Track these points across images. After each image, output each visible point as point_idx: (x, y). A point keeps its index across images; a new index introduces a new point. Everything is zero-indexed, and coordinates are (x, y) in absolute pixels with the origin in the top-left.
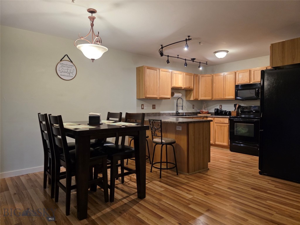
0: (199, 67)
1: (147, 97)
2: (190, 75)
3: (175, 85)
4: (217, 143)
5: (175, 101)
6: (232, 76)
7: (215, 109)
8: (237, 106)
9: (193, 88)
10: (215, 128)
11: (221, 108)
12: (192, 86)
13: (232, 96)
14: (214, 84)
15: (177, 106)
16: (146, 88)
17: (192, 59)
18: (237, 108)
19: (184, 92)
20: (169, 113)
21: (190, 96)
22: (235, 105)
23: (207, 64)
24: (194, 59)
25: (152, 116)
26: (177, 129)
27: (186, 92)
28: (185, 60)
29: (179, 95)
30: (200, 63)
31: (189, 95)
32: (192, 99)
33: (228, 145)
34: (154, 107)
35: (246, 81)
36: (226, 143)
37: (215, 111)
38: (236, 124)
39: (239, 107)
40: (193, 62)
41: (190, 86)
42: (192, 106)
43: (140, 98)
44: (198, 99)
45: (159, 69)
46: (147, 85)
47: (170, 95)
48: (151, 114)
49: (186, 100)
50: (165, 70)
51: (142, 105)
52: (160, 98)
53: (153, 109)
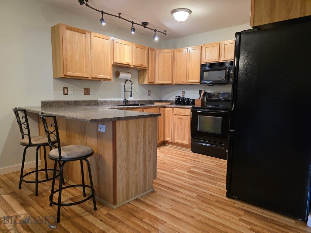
0: (154, 37)
1: (68, 75)
2: (143, 48)
3: (118, 60)
4: (176, 141)
5: (123, 84)
6: (198, 52)
7: (176, 96)
8: (203, 93)
9: (147, 67)
10: (174, 122)
11: (183, 95)
12: (146, 64)
13: (197, 80)
14: (175, 63)
15: (125, 91)
16: (66, 60)
17: (143, 23)
18: (202, 95)
19: (136, 73)
20: (113, 101)
21: (144, 78)
22: (200, 92)
23: (165, 34)
24: (145, 23)
25: (83, 105)
26: (99, 130)
27: (139, 72)
28: (133, 23)
29: (129, 76)
30: (155, 30)
31: (142, 77)
32: (146, 82)
33: (189, 144)
34: (87, 92)
35: (214, 58)
36: (186, 141)
37: (176, 98)
38: (199, 117)
39: (205, 93)
40: (145, 27)
41: (142, 64)
42: (148, 91)
43: (58, 77)
44: (154, 82)
45: (90, 33)
46: (67, 55)
47: (111, 75)
48: (81, 102)
49: (139, 84)
50: (101, 36)
51: (64, 88)
52: (93, 78)
53: (84, 94)
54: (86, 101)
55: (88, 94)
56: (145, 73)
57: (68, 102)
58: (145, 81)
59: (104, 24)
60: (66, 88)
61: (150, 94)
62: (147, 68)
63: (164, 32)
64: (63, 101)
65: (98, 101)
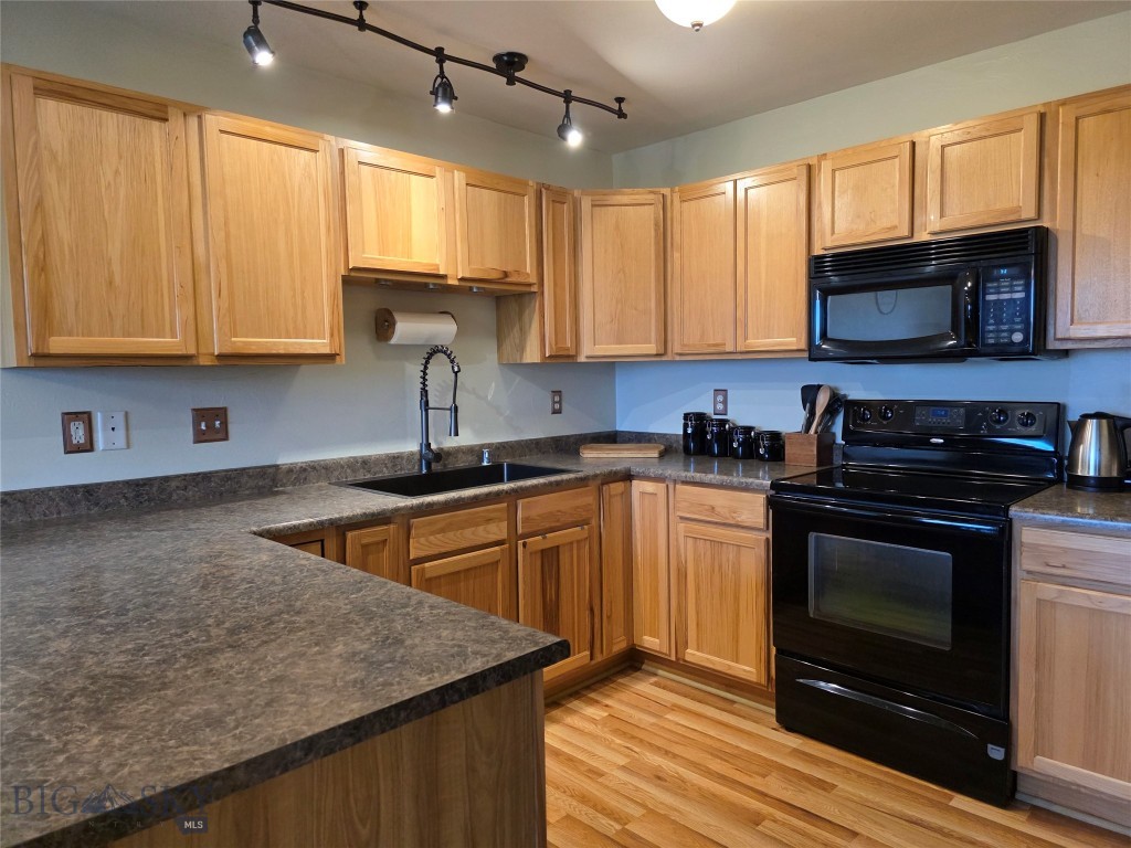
0: (562, 131)
2: (509, 187)
3: (372, 254)
4: (693, 655)
6: (790, 195)
7: (686, 416)
8: (822, 400)
9: (533, 279)
10: (678, 555)
11: (720, 407)
12: (530, 267)
13: (795, 340)
14: (677, 255)
15: (426, 406)
16: (41, 268)
17: (497, 58)
18: (819, 410)
19: (483, 313)
21: (523, 333)
22: (809, 394)
23: (621, 114)
24: (511, 55)
28: (440, 55)
29: (442, 329)
30: (568, 97)
31: (516, 329)
32: (532, 355)
33: (763, 681)
34: (211, 425)
35: (885, 222)
36: (749, 662)
37: (686, 426)
39: (837, 402)
40: (511, 81)
41: (509, 269)
42: (549, 395)
44: (572, 353)
45: (200, 117)
46: (44, 241)
47: (332, 335)
48: (174, 484)
49: (500, 364)
50: (268, 129)
51: (69, 417)
52: (220, 356)
53: (197, 441)
54: (206, 477)
55: (223, 435)
56: (527, 312)
57: (89, 491)
58: (528, 349)
59: (264, 59)
60: (81, 415)
61: (557, 406)
62: (534, 289)
63: (616, 106)
64: (62, 489)
65: (277, 467)
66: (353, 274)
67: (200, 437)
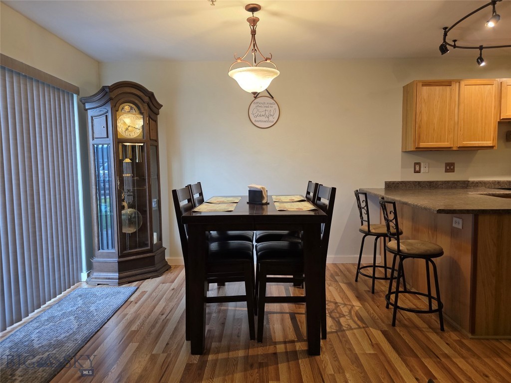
1: (421, 146)
16: (420, 127)
25: (442, 188)
26: (454, 225)
34: (450, 168)
43: (408, 150)
45: (459, 82)
46: (421, 120)
47: (493, 140)
48: (439, 183)
50: (479, 81)
51: (416, 164)
52: (459, 147)
53: (446, 172)
54: (448, 182)
55: (453, 170)
57: (419, 183)
59: (483, 64)
60: (419, 164)
64: (413, 182)
65: (469, 181)
66: (502, 121)
67: (447, 171)
